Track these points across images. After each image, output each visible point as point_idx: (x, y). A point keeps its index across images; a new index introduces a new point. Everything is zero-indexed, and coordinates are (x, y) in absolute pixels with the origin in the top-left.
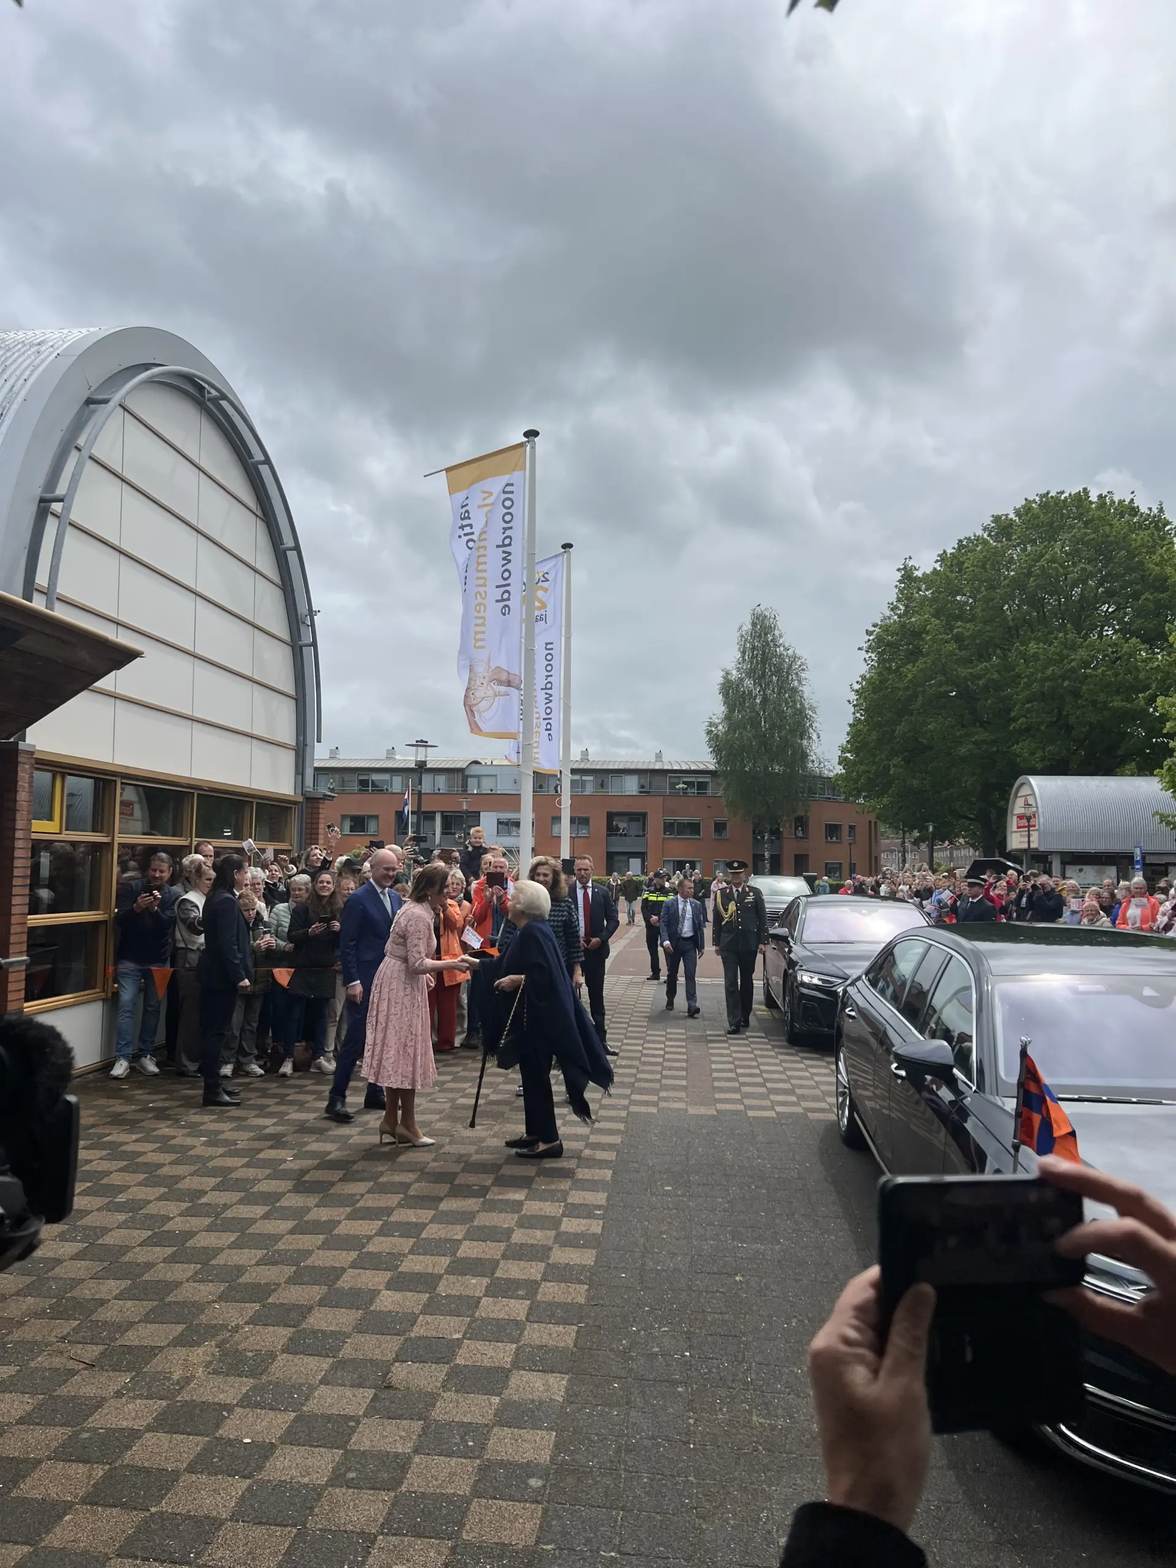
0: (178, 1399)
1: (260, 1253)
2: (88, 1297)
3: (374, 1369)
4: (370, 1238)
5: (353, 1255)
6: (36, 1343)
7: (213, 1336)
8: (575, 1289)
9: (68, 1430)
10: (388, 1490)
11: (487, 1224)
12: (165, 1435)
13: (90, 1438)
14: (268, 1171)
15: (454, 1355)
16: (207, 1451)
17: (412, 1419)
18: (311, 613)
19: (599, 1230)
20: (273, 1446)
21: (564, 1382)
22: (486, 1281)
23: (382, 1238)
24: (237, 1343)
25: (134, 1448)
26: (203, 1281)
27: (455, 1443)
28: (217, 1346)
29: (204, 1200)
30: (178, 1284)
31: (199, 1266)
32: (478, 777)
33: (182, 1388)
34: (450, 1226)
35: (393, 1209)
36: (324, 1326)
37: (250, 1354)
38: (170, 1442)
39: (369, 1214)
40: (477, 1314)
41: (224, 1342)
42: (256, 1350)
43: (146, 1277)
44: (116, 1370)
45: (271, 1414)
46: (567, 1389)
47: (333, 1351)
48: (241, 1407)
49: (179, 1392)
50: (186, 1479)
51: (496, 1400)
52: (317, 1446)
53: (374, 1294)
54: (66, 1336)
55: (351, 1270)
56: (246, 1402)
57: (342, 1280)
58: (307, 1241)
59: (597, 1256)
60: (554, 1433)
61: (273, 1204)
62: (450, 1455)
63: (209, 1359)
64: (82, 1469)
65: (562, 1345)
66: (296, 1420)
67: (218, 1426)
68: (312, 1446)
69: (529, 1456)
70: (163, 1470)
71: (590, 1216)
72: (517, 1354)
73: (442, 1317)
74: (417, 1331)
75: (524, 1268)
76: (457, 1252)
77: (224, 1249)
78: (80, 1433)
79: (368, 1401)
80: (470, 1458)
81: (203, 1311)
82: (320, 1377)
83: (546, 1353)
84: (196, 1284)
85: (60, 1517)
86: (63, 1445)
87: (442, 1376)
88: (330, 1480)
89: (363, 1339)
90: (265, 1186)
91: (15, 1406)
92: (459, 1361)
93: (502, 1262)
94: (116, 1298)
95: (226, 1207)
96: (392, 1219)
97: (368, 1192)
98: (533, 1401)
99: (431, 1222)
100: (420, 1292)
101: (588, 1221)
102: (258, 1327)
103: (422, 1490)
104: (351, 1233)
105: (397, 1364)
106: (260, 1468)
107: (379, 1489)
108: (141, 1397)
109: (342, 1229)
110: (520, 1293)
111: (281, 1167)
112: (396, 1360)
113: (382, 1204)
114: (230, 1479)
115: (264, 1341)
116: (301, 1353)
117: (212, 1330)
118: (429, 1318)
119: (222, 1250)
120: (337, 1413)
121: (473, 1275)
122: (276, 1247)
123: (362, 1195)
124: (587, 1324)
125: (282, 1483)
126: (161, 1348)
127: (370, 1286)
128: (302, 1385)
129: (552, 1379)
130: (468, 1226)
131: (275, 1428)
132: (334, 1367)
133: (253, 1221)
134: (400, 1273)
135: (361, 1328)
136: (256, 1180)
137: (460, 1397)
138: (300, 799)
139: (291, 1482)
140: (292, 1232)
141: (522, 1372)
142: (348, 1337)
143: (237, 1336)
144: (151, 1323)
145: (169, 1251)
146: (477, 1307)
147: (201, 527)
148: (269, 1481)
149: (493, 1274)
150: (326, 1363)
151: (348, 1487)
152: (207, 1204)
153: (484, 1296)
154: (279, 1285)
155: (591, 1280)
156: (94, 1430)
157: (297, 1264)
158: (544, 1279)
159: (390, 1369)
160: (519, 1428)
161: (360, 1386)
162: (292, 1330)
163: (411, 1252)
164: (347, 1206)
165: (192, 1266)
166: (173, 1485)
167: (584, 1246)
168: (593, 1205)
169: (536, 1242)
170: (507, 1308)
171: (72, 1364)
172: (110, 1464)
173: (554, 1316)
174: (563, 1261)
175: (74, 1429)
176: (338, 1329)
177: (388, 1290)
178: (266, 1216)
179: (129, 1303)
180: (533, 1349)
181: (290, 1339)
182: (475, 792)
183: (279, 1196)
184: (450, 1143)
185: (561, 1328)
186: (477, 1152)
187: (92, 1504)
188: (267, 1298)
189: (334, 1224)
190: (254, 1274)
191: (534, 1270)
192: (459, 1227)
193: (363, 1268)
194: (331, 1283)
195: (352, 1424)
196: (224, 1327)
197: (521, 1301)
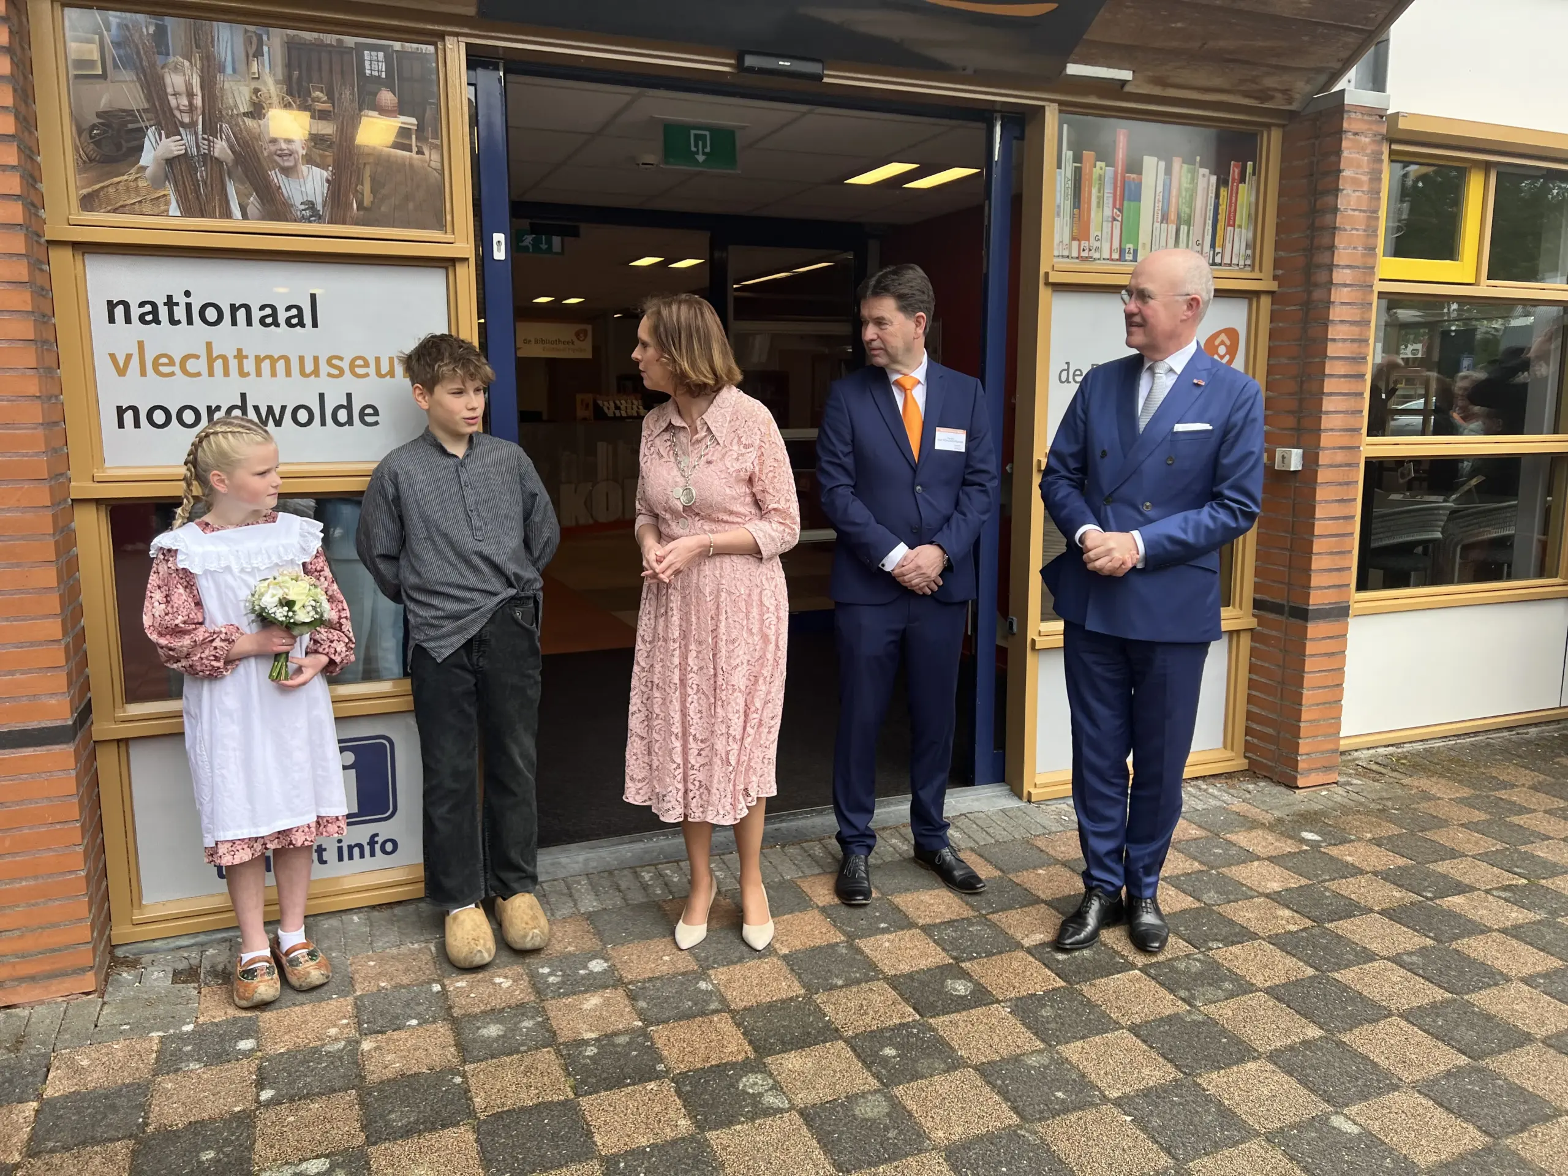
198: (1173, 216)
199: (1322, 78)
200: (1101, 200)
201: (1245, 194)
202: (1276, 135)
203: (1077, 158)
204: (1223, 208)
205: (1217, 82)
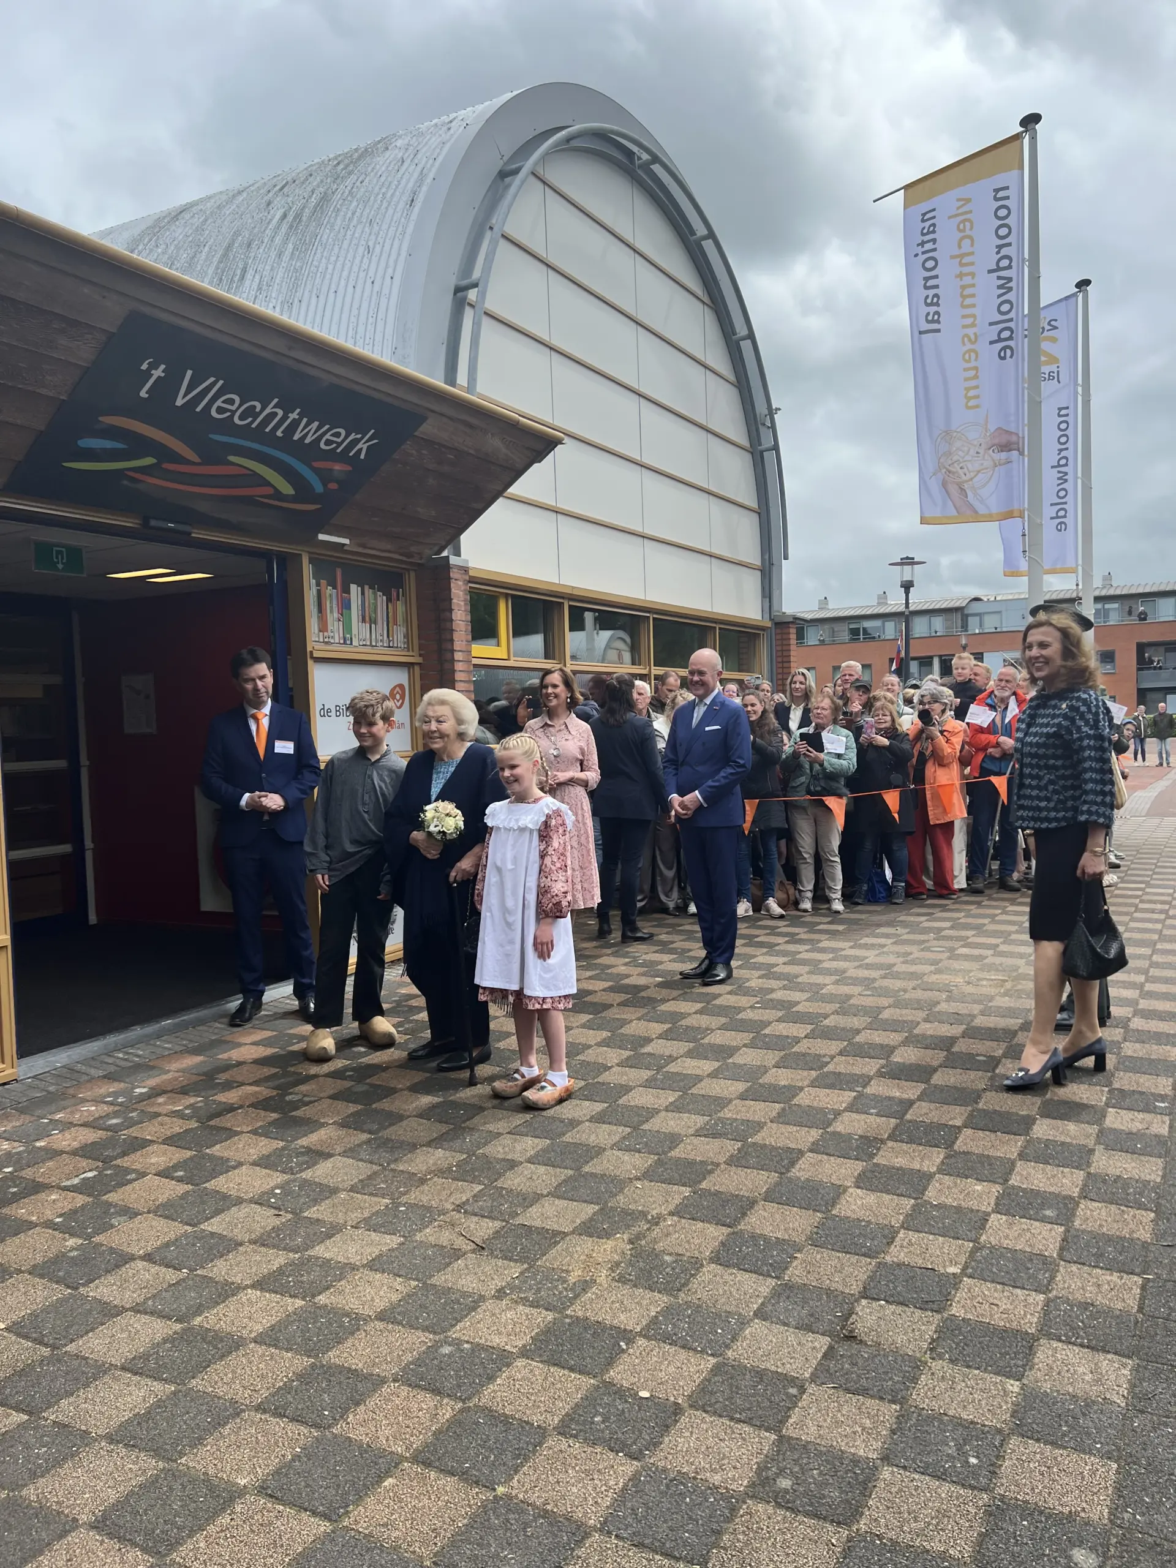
0: (568, 1312)
1: (700, 1120)
2: (500, 1156)
3: (832, 1305)
4: (837, 1113)
5: (815, 1134)
6: (429, 1209)
7: (628, 1227)
8: (1134, 1216)
9: (428, 1338)
10: (839, 1523)
11: (998, 1109)
12: (541, 1366)
13: (450, 1355)
14: (723, 1020)
15: (947, 1299)
16: (590, 1401)
17: (881, 1399)
18: (771, 412)
19: (1164, 1131)
20: (677, 1410)
21: (1126, 1372)
22: (996, 1189)
23: (854, 1115)
24: (655, 1241)
25: (499, 1381)
26: (631, 1150)
27: (948, 1455)
28: (631, 1242)
29: (648, 1049)
30: (600, 1151)
31: (628, 1130)
32: (979, 615)
33: (576, 1297)
34: (946, 1107)
35: (870, 1078)
36: (767, 1231)
37: (667, 1258)
38: (546, 1378)
39: (837, 1082)
40: (983, 1238)
41: (639, 1236)
42: (678, 1255)
43: (568, 1138)
44: (506, 1258)
45: (683, 1354)
46: (1132, 1386)
47: (778, 1269)
48: (645, 1337)
49: (572, 1301)
50: (555, 1443)
51: (1014, 1386)
52: (739, 1421)
53: (839, 1191)
54: (464, 1203)
55: (809, 1154)
56: (653, 1331)
57: (797, 1166)
58: (759, 1111)
59: (1165, 1168)
60: (1115, 1466)
61: (724, 1059)
62: (941, 1476)
63: (617, 1258)
64: (428, 1401)
65: (1120, 1305)
66: (716, 1370)
67: (610, 1363)
68: (732, 1419)
69: (1070, 1503)
70: (527, 1423)
71: (1149, 1109)
72: (1046, 1312)
73: (931, 1237)
74: (896, 1254)
75: (1054, 1176)
76: (954, 1143)
77: (660, 1111)
78: (442, 1346)
79: (819, 1356)
80: (973, 1488)
81: (621, 1190)
82: (755, 1306)
83: (1092, 1317)
84: (619, 1153)
85: (380, 1479)
86: (418, 1362)
87: (930, 1332)
88: (752, 1485)
89: (819, 1256)
90: (718, 1038)
91: (382, 1293)
92: (956, 1310)
93: (1019, 1163)
94: (529, 1161)
95: (672, 1059)
96: (868, 1090)
97: (841, 1054)
98: (1074, 1397)
99: (919, 1099)
100: (902, 1195)
101: (1148, 1117)
102: (683, 1221)
103: (892, 1535)
104: (815, 1104)
105: (864, 1302)
106: (655, 1444)
107: (825, 1519)
108: (524, 1301)
109: (804, 1099)
110: (1048, 1213)
111: (740, 1016)
112: (864, 1294)
113: (857, 1071)
114: (611, 1455)
115: (688, 1242)
116: (734, 1266)
117: (630, 1217)
118: (913, 1236)
119: (657, 1111)
120: (773, 1368)
121: (977, 1179)
122: (721, 1115)
123: (832, 1057)
124: (1158, 1276)
125: (682, 1478)
126: (566, 1234)
127: (834, 1180)
128: (729, 1313)
129: (1108, 1363)
130: (970, 1108)
131: (684, 1379)
132: (776, 1294)
133: (699, 1079)
134: (877, 1165)
135: (817, 1240)
136: (708, 1030)
137: (957, 1371)
138: (769, 624)
139: (695, 1478)
140: (743, 1097)
141: (1055, 1344)
142: (799, 1251)
143: (657, 1230)
144: (558, 1198)
145: (599, 1107)
146: (983, 1227)
147: (641, 318)
148: (665, 1470)
149: (1007, 1181)
150: (766, 1286)
151: (779, 1505)
152: (650, 1054)
153: (993, 1212)
154: (718, 1165)
155: (1158, 1205)
156: (457, 1343)
157: (744, 1140)
158: (1084, 1195)
159: (853, 1308)
160: (1054, 1444)
161: (809, 1329)
162: (726, 1230)
163: (892, 1137)
164: (812, 1069)
165: (620, 1129)
166: (534, 1452)
167: (1143, 1153)
168: (1153, 1094)
169: (1068, 1140)
170: (1028, 1234)
171: (461, 1243)
172: (464, 1401)
173: (1102, 1255)
174: (1113, 1171)
175: (437, 1338)
176: (787, 1237)
177: (858, 1187)
178: (714, 1075)
179: (542, 1169)
180: (1072, 1306)
181: (723, 1244)
182: (977, 631)
183: (731, 1051)
184: (948, 1000)
185: (1115, 1277)
186: (982, 1013)
187: (427, 1464)
188: (700, 1182)
189: (793, 1091)
190: (689, 1148)
191: (1069, 1181)
192: (958, 1109)
193: (827, 1154)
194: (783, 1170)
195: (793, 1391)
196: (644, 1214)
197: (1050, 1226)
198: (367, 619)
199: (436, 548)
200: (331, 607)
201: (400, 607)
202: (412, 574)
203: (318, 584)
204: (390, 614)
205: (389, 547)
